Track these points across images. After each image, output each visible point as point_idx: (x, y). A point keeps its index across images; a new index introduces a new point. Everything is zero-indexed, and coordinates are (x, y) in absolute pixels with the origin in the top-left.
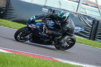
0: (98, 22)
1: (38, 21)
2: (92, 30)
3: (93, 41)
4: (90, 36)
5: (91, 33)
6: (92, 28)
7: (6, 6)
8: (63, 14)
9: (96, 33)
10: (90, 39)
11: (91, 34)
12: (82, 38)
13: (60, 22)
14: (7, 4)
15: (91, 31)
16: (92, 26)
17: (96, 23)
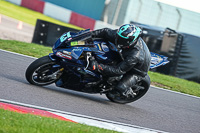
1: (76, 43)
7: (176, 48)
8: (128, 31)
13: (121, 48)
14: (177, 44)
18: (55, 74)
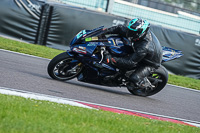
0: (52, 8)
2: (39, 24)
3: (43, 47)
4: (37, 37)
5: (38, 30)
6: (40, 21)
8: (137, 24)
9: (48, 30)
10: (36, 42)
11: (38, 33)
12: (21, 41)
15: (39, 28)
16: (41, 17)
17: (48, 10)
18: (74, 69)
